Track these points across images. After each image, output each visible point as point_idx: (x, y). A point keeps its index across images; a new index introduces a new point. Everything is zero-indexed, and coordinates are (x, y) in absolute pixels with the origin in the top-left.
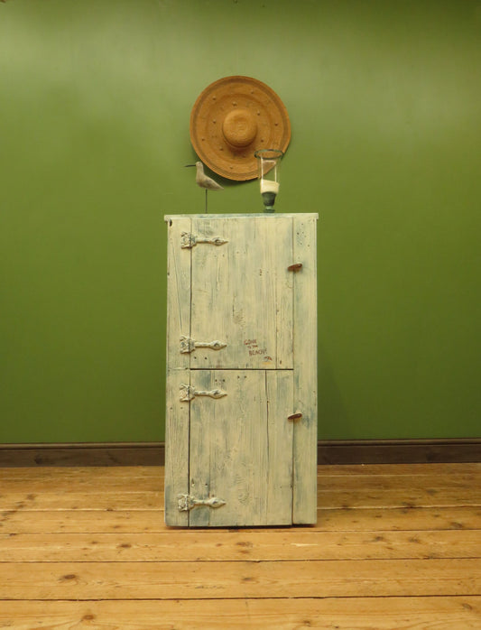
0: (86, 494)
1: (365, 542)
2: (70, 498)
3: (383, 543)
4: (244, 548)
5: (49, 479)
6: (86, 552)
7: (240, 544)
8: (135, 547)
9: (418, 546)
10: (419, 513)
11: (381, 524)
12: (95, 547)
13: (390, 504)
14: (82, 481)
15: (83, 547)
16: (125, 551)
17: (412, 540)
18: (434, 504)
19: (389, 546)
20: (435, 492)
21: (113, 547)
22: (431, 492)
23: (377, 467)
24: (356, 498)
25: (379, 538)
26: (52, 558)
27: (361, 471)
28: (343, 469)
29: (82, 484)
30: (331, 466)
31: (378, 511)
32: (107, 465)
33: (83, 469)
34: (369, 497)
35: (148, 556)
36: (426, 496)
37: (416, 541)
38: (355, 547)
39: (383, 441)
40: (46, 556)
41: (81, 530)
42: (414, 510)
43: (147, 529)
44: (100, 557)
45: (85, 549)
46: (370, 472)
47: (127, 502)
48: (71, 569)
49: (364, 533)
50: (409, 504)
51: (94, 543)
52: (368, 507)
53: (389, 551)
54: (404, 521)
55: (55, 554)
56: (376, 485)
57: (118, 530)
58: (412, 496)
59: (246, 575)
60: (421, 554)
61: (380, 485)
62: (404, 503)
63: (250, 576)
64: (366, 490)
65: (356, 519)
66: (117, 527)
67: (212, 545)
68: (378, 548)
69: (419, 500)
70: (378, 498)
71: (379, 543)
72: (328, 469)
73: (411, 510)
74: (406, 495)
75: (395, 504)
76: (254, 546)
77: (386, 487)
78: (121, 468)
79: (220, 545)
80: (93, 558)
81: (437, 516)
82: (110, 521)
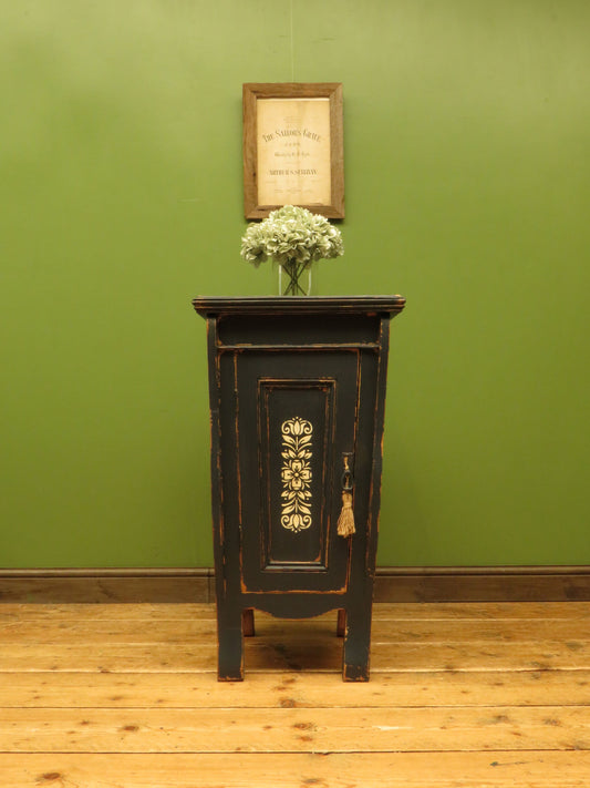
0: (69, 646)
1: (481, 723)
2: (45, 653)
3: (508, 725)
4: (304, 733)
5: (13, 622)
6: (73, 737)
7: (297, 726)
8: (144, 730)
9: (558, 730)
10: (556, 679)
11: (501, 695)
12: (86, 730)
13: (514, 665)
14: (62, 627)
15: (69, 730)
16: (131, 736)
17: (549, 721)
18: (578, 665)
19: (516, 730)
20: (580, 646)
21: (112, 730)
22: (573, 647)
23: (494, 606)
24: (464, 654)
25: (499, 718)
26: (24, 747)
27: (472, 614)
28: (444, 610)
29: (62, 630)
30: (426, 605)
31: (496, 675)
32: (98, 602)
33: (63, 607)
34: (483, 653)
35: (164, 743)
36: (566, 653)
37: (555, 723)
38: (466, 734)
39: (503, 570)
40: (15, 744)
41: (67, 703)
42: (550, 673)
43: (160, 701)
44: (94, 745)
45: (73, 732)
46: (484, 614)
47: (130, 660)
48: (52, 764)
49: (478, 709)
50: (542, 665)
51: (85, 723)
52: (483, 669)
53: (515, 737)
54: (537, 691)
55: (27, 740)
56: (494, 635)
57: (118, 703)
58: (545, 653)
59: (309, 775)
60: (562, 744)
61: (499, 634)
62: (534, 664)
63: (316, 777)
64: (478, 643)
65: (466, 688)
66: (117, 698)
67: (257, 728)
68: (498, 734)
69: (555, 659)
70: (496, 656)
71: (502, 725)
72: (422, 610)
73: (545, 674)
74: (536, 651)
75: (522, 664)
76: (319, 729)
77: (509, 638)
78: (118, 605)
79: (269, 727)
80: (82, 747)
81: (583, 684)
82: (105, 689)
